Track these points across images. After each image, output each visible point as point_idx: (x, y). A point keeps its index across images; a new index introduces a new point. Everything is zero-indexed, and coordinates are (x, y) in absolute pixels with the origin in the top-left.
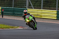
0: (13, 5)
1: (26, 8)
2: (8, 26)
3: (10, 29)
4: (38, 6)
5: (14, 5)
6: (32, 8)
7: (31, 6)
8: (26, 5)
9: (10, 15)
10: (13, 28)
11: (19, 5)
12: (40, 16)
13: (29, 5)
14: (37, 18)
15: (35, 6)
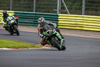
0: (34, 8)
1: (56, 12)
3: (30, 49)
4: (76, 9)
5: (36, 8)
6: (66, 13)
7: (65, 9)
8: (56, 8)
9: (29, 24)
10: (34, 47)
11: (44, 8)
12: (80, 27)
13: (61, 8)
14: (76, 29)
15: (72, 9)
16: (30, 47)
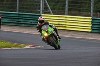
0: (17, 8)
1: (39, 12)
2: (8, 44)
5: (19, 8)
6: (49, 13)
7: (49, 9)
8: (39, 9)
9: (12, 24)
10: (17, 46)
11: (27, 8)
12: (63, 27)
13: (45, 8)
15: (55, 9)
16: (13, 47)
